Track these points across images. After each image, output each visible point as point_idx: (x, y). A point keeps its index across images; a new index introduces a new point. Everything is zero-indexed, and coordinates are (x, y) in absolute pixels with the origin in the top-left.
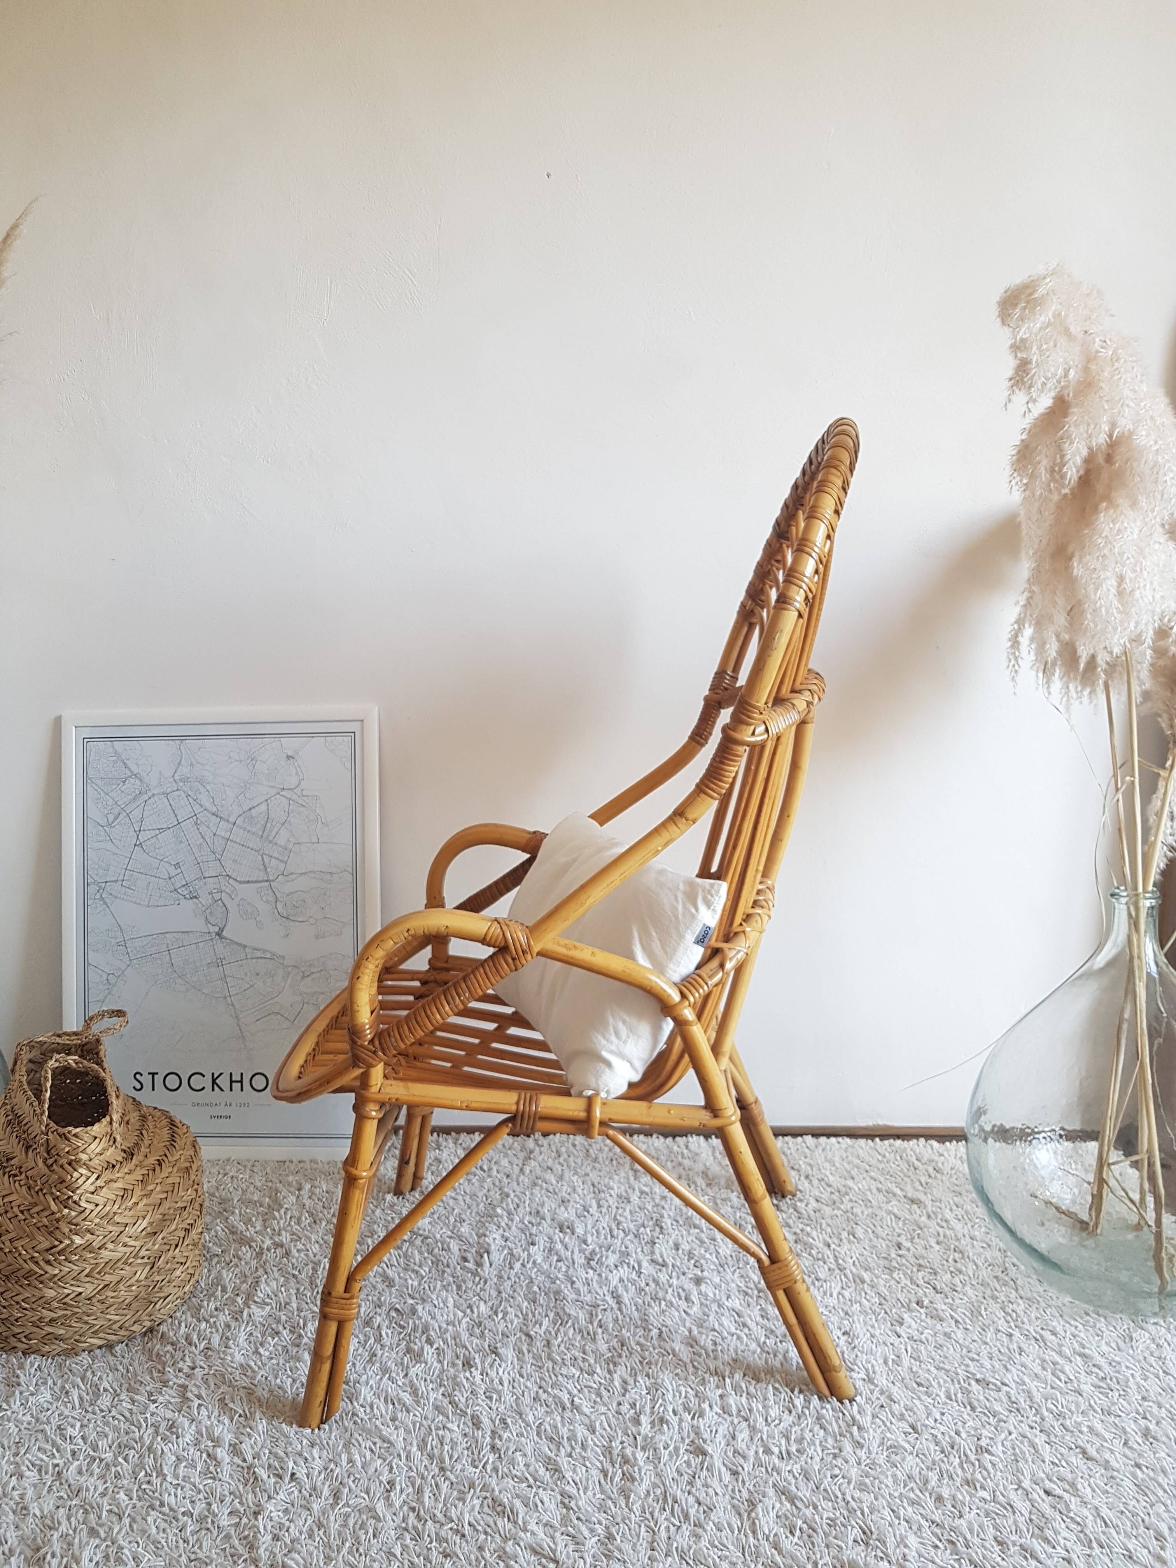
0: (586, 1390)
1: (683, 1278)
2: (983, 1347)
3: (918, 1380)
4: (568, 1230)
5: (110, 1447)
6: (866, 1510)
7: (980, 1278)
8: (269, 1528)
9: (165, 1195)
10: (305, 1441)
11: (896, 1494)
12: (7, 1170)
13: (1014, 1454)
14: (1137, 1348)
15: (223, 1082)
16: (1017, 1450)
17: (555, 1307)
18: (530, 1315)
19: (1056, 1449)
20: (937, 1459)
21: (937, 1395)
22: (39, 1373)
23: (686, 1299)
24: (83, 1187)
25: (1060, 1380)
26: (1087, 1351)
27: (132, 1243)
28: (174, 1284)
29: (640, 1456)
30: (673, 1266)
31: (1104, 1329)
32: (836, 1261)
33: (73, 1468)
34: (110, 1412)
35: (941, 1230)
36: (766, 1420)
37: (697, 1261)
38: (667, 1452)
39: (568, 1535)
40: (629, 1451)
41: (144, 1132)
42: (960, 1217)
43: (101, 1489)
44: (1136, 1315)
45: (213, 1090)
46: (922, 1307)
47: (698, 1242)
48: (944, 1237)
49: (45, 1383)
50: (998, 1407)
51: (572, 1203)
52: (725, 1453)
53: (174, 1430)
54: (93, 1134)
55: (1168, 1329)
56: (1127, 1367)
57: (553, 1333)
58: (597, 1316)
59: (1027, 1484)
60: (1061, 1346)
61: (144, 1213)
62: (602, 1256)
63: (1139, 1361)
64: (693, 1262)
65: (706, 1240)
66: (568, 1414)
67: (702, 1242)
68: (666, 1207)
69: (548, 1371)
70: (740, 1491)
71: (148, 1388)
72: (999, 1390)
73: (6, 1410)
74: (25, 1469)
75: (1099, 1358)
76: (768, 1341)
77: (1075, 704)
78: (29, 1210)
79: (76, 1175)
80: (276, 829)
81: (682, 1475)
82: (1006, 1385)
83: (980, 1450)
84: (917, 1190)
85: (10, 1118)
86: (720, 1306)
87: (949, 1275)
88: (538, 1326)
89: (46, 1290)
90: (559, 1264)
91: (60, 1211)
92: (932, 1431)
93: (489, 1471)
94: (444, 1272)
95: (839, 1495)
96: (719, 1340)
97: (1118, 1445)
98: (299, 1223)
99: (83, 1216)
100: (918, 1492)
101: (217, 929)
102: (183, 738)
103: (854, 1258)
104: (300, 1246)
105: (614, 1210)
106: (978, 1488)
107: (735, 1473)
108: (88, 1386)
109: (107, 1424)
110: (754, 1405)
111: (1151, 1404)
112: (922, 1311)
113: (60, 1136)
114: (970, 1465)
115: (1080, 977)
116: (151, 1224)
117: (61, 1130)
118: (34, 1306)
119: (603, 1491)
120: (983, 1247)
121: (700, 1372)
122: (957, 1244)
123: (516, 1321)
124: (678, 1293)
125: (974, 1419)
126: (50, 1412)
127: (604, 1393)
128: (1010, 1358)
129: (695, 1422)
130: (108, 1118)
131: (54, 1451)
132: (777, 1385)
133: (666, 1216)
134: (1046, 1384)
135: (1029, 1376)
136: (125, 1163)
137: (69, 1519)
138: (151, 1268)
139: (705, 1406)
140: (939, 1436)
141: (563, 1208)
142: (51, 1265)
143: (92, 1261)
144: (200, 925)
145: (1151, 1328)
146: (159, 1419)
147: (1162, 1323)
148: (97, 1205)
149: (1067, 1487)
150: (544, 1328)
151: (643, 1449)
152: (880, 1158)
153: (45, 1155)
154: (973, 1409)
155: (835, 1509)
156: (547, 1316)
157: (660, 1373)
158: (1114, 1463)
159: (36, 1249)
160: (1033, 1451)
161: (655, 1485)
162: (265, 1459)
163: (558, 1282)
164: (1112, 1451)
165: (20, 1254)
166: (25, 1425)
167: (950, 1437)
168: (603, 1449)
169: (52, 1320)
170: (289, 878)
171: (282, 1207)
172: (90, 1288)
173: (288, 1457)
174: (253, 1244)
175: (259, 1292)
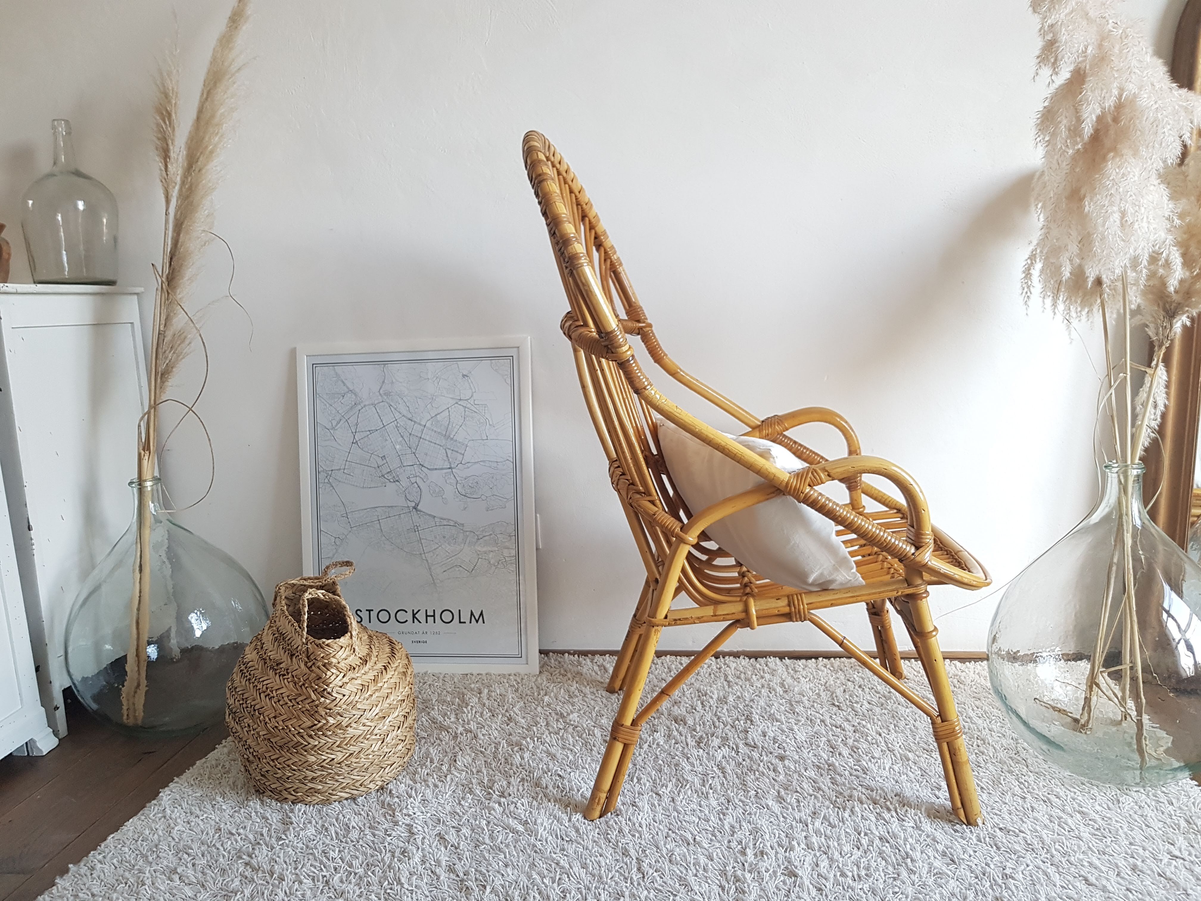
1: (771, 755)
2: (1003, 806)
4: (681, 722)
5: (361, 865)
7: (999, 758)
9: (390, 691)
10: (501, 863)
12: (278, 671)
13: (1032, 880)
14: (1124, 808)
15: (421, 616)
16: (1034, 877)
17: (676, 775)
18: (658, 780)
19: (1064, 877)
20: (973, 882)
21: (970, 838)
22: (305, 816)
23: (774, 770)
24: (334, 683)
25: (1065, 830)
26: (1084, 809)
27: (369, 724)
28: (397, 755)
29: (748, 876)
30: (763, 747)
31: (1096, 794)
32: (887, 746)
33: (337, 878)
34: (358, 842)
35: (966, 724)
36: (841, 854)
37: (780, 744)
38: (768, 874)
40: (739, 873)
41: (372, 646)
42: (980, 715)
44: (1122, 785)
45: (414, 622)
48: (969, 729)
49: (310, 823)
50: (1017, 847)
51: (683, 703)
52: (812, 875)
53: (406, 854)
54: (340, 644)
55: (1148, 795)
56: (1117, 821)
57: (676, 792)
58: (708, 781)
60: (1064, 806)
61: (376, 703)
62: (708, 740)
63: (1126, 818)
64: (777, 745)
65: (786, 730)
66: (691, 847)
67: (783, 731)
69: (674, 818)
71: (384, 827)
72: (1018, 836)
73: (284, 840)
74: (303, 877)
75: (1094, 814)
76: (838, 800)
77: (1074, 322)
78: (295, 699)
79: (329, 673)
80: (456, 430)
81: (780, 890)
82: (1023, 832)
83: (1005, 876)
85: (276, 636)
86: (800, 775)
88: (664, 788)
89: (309, 756)
90: (677, 746)
91: (319, 700)
92: (968, 863)
93: (636, 885)
94: (591, 750)
96: (801, 799)
97: (1112, 875)
98: (482, 715)
99: (335, 703)
101: (413, 504)
102: (385, 363)
103: (900, 744)
104: (484, 732)
105: (715, 708)
107: (820, 889)
108: (341, 825)
109: (358, 850)
110: (831, 843)
111: (1136, 847)
113: (317, 646)
115: (1079, 531)
116: (381, 710)
117: (317, 641)
118: (301, 768)
121: (788, 820)
122: (979, 734)
123: (648, 784)
124: (768, 766)
125: (999, 856)
126: (315, 842)
127: (718, 834)
128: (1025, 814)
129: (787, 854)
130: (349, 634)
131: (322, 866)
132: (847, 830)
134: (1054, 832)
135: (1040, 826)
136: (362, 666)
138: (382, 743)
139: (794, 843)
140: (974, 866)
141: (676, 707)
142: (312, 738)
143: (342, 736)
144: (401, 501)
145: (1133, 794)
146: (394, 847)
147: (1142, 791)
148: (344, 696)
150: (669, 789)
151: (750, 872)
152: (916, 673)
153: (306, 659)
154: (998, 848)
156: (670, 781)
157: (758, 821)
158: (1110, 888)
159: (301, 727)
160: (1046, 878)
162: (473, 875)
163: (677, 758)
164: (1108, 880)
165: (290, 731)
167: (982, 868)
168: (720, 872)
169: (313, 779)
170: (465, 466)
171: (468, 705)
172: (340, 755)
173: (490, 873)
174: (450, 730)
175: (458, 762)
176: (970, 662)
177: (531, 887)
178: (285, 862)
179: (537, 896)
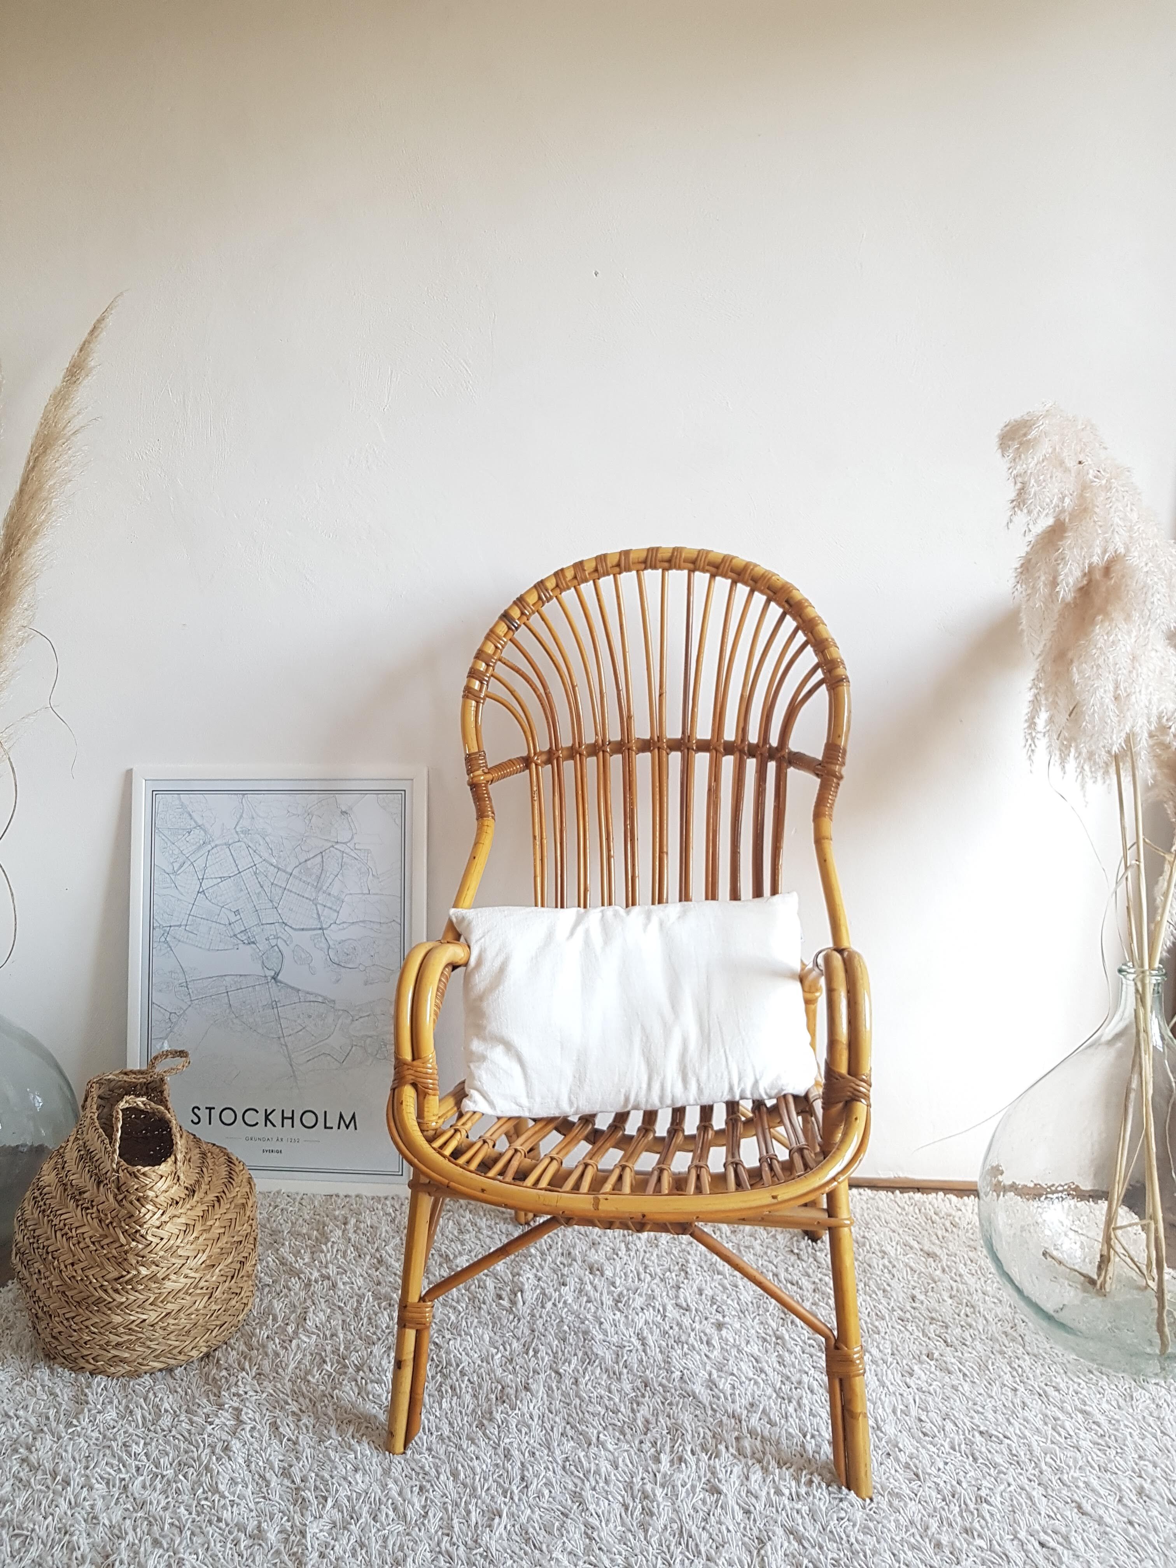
0: (610, 1428)
1: (705, 1322)
2: (988, 1400)
3: (924, 1430)
4: (598, 1272)
5: (171, 1465)
6: (868, 1552)
7: (990, 1332)
8: (316, 1546)
9: (222, 1230)
11: (898, 1538)
12: (80, 1203)
13: (1012, 1505)
14: (1137, 1407)
15: (276, 1118)
16: (1015, 1501)
17: (583, 1346)
18: (560, 1353)
19: (1053, 1503)
20: (938, 1506)
21: (942, 1445)
22: (105, 1392)
23: (707, 1343)
24: (149, 1222)
25: (1060, 1435)
26: (1087, 1408)
27: (192, 1274)
28: (229, 1313)
29: (659, 1492)
30: (696, 1310)
31: (1106, 1387)
33: (138, 1483)
34: (170, 1431)
35: (954, 1284)
37: (719, 1307)
38: (684, 1490)
39: (590, 1564)
40: (649, 1487)
41: (205, 1169)
42: (974, 1272)
43: (163, 1503)
44: (1138, 1376)
45: (266, 1125)
46: (932, 1360)
47: (720, 1288)
48: (958, 1291)
49: (111, 1402)
50: (998, 1459)
51: (602, 1246)
52: (740, 1491)
53: (229, 1451)
54: (160, 1173)
55: (1169, 1390)
56: (1126, 1426)
57: (581, 1371)
58: (623, 1357)
59: (1022, 1535)
60: (1063, 1402)
61: (204, 1247)
62: (629, 1299)
63: (1138, 1421)
64: (715, 1307)
65: (728, 1286)
66: (593, 1449)
67: (725, 1288)
68: (692, 1252)
69: (576, 1408)
70: (751, 1529)
71: (205, 1410)
72: (1001, 1443)
73: (76, 1426)
74: (94, 1481)
75: (1099, 1416)
76: (783, 1387)
77: (1089, 782)
78: (99, 1242)
79: (143, 1210)
80: (330, 881)
81: (697, 1512)
82: (1008, 1438)
83: (980, 1500)
84: (934, 1244)
85: (82, 1153)
86: (739, 1351)
87: (959, 1330)
88: (567, 1364)
89: (113, 1316)
90: (589, 1305)
91: (129, 1244)
92: (935, 1480)
93: (517, 1501)
94: (480, 1308)
95: (844, 1537)
96: (737, 1385)
97: (1112, 1501)
98: (344, 1257)
99: (149, 1249)
100: (918, 1538)
101: (272, 973)
102: (244, 792)
103: (869, 1309)
104: (346, 1279)
105: (642, 1253)
106: (976, 1537)
107: (747, 1512)
108: (151, 1406)
110: (767, 1448)
111: (1147, 1463)
112: (932, 1363)
113: (131, 1174)
114: (968, 1514)
115: (1090, 1046)
116: (210, 1257)
117: (131, 1168)
118: (102, 1331)
119: (623, 1524)
120: (994, 1303)
121: (718, 1415)
122: (969, 1298)
123: (546, 1359)
124: (700, 1337)
125: (975, 1470)
126: (116, 1430)
127: (628, 1431)
128: (1013, 1412)
129: (712, 1462)
130: (173, 1157)
131: (121, 1465)
132: (791, 1430)
133: (691, 1261)
134: (1047, 1439)
135: (1031, 1430)
136: (187, 1200)
137: (134, 1530)
138: (209, 1298)
139: (722, 1447)
140: (942, 1484)
141: (593, 1250)
142: (119, 1293)
143: (157, 1291)
144: (257, 969)
145: (1151, 1387)
146: (216, 1440)
147: (1163, 1384)
148: (162, 1239)
149: (1061, 1540)
150: (572, 1366)
151: (663, 1486)
152: (900, 1211)
153: (116, 1190)
154: (975, 1460)
155: (839, 1550)
156: (575, 1354)
157: (680, 1414)
158: (1107, 1519)
159: (106, 1278)
160: (1029, 1503)
161: (673, 1521)
162: (312, 1481)
163: (587, 1322)
164: (1106, 1507)
165: (91, 1283)
166: (94, 1441)
167: (952, 1486)
168: (625, 1484)
169: (118, 1344)
170: (341, 927)
171: (329, 1241)
172: (154, 1315)
173: (334, 1481)
174: (302, 1276)
175: (308, 1321)
176: (968, 1197)
177: (385, 1500)
178: (74, 1459)
179: (391, 1513)
